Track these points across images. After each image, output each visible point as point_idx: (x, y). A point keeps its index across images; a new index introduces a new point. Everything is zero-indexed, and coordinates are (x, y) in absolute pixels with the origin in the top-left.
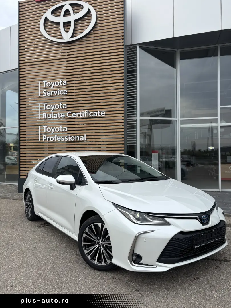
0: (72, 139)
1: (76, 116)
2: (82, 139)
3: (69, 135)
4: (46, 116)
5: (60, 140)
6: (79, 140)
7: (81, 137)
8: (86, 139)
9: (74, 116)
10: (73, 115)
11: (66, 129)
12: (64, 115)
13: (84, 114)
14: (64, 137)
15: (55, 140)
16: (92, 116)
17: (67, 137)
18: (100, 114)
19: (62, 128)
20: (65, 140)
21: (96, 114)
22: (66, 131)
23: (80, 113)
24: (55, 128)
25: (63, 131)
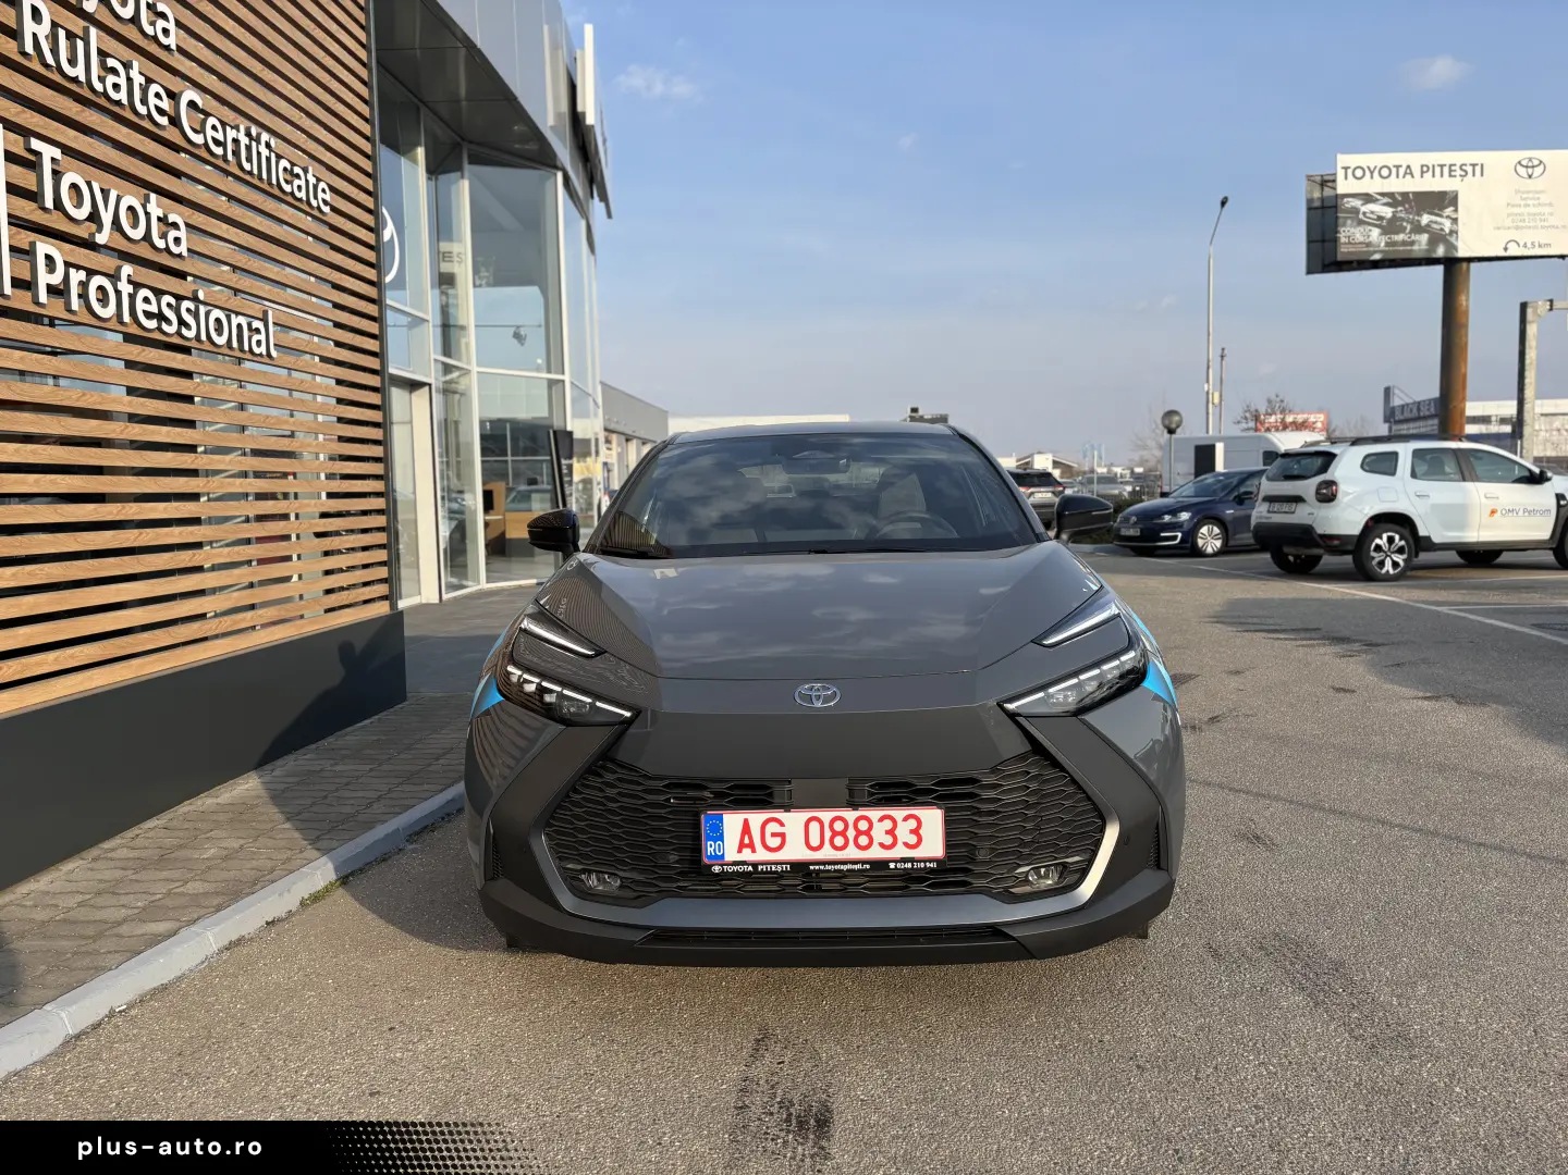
0: (218, 329)
6: (246, 348)
12: (165, 104)
13: (259, 153)
14: (173, 301)
15: (127, 318)
16: (288, 188)
17: (191, 305)
18: (316, 197)
19: (162, 216)
20: (184, 331)
21: (302, 183)
22: (183, 249)
23: (244, 140)
24: (118, 197)
25: (167, 243)
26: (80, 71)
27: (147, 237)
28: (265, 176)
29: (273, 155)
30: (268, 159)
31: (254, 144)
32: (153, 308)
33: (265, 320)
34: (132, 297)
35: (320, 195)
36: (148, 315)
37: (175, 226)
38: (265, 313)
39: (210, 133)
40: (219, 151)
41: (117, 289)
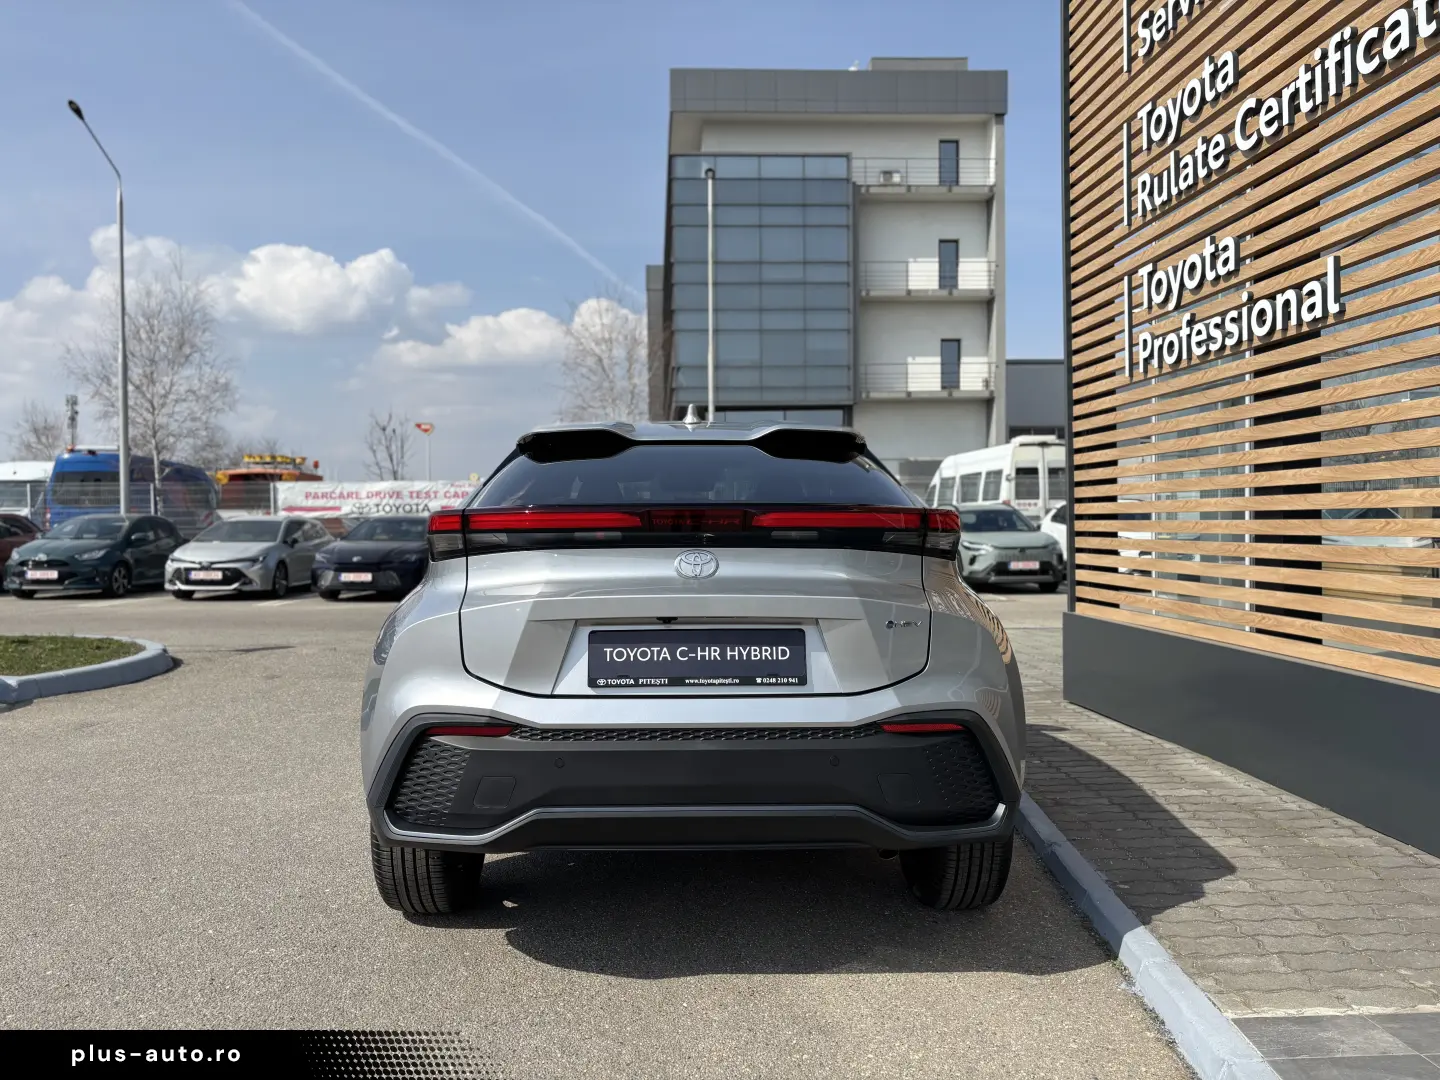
0: (1261, 321)
1: (1279, 117)
2: (1312, 308)
3: (1245, 297)
4: (1151, 194)
5: (1203, 349)
6: (1293, 321)
7: (1306, 290)
8: (1337, 300)
9: (1269, 123)
10: (1263, 118)
11: (1231, 253)
12: (1222, 144)
13: (1325, 71)
14: (1219, 320)
15: (1185, 354)
16: (1374, 63)
17: (1235, 313)
19: (1212, 249)
21: (1404, 28)
22: (1231, 265)
24: (1185, 262)
25: (1217, 272)
26: (1165, 197)
27: (1203, 277)
28: (1334, 90)
29: (1347, 49)
30: (1339, 62)
31: (1318, 69)
32: (1204, 336)
34: (1189, 336)
39: (1263, 121)
40: (1274, 127)
41: (1178, 336)
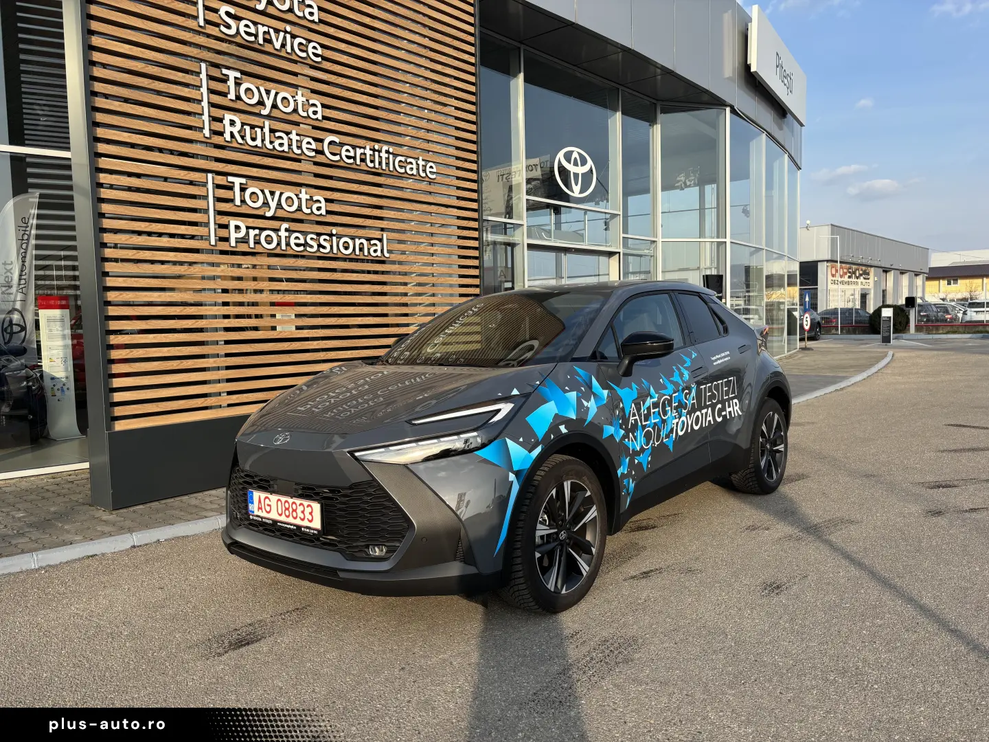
0: (345, 247)
1: (354, 158)
2: (375, 251)
3: (334, 232)
4: (242, 133)
5: (301, 248)
6: (366, 253)
9: (348, 157)
11: (323, 206)
12: (314, 146)
13: (380, 157)
14: (315, 237)
15: (284, 247)
16: (402, 171)
17: (328, 238)
18: (424, 171)
19: (309, 198)
20: (321, 250)
21: (414, 166)
22: (323, 212)
23: (368, 152)
24: (281, 194)
25: (311, 210)
26: (258, 142)
27: (299, 209)
28: (384, 167)
29: (391, 156)
30: (388, 158)
31: (377, 153)
32: (302, 241)
33: (380, 240)
34: (288, 238)
35: (428, 170)
36: (297, 245)
37: (318, 201)
38: (382, 235)
39: (344, 153)
40: (351, 161)
41: (278, 235)
